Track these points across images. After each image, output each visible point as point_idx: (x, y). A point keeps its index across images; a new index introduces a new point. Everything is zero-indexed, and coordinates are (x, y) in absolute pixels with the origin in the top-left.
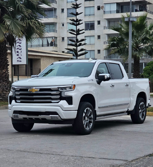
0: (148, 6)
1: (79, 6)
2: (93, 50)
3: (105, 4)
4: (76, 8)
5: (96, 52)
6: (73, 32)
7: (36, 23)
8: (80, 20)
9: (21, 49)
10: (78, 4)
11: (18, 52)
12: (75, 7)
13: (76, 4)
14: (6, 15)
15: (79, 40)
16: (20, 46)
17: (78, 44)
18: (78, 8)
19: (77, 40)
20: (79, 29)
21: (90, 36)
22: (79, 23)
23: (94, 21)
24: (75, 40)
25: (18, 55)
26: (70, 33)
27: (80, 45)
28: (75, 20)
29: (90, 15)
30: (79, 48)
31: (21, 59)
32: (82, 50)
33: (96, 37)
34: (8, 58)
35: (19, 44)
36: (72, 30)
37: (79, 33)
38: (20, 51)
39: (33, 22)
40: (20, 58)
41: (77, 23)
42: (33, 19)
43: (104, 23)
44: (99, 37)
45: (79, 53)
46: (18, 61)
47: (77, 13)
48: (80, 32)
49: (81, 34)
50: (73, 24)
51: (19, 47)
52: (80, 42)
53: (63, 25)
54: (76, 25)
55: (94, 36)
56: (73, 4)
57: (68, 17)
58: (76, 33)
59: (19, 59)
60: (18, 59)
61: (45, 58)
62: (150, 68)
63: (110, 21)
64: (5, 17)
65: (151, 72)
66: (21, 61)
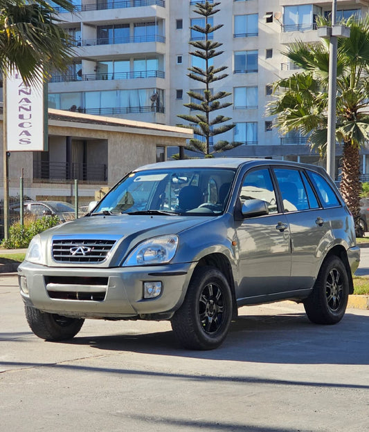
1: (214, 9)
2: (254, 122)
3: (284, 7)
4: (207, 15)
5: (262, 127)
8: (216, 45)
9: (30, 110)
10: (211, 3)
11: (21, 117)
12: (203, 12)
13: (207, 4)
16: (27, 101)
18: (210, 13)
19: (208, 94)
21: (248, 87)
23: (257, 50)
24: (204, 96)
25: (21, 125)
26: (190, 76)
27: (215, 107)
29: (247, 35)
31: (29, 137)
32: (220, 120)
33: (262, 90)
35: (26, 96)
38: (26, 114)
40: (27, 133)
41: (209, 51)
44: (269, 89)
46: (21, 140)
47: (208, 27)
49: (219, 79)
51: (26, 103)
53: (180, 60)
55: (256, 87)
56: (199, 5)
57: (192, 39)
58: (205, 78)
59: (24, 137)
60: (22, 137)
61: (119, 139)
66: (29, 142)
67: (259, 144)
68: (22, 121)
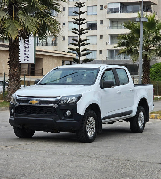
0: (152, 6)
1: (83, 5)
2: (95, 51)
3: (108, 3)
4: (80, 7)
5: (98, 52)
6: (76, 32)
7: (50, 21)
8: (84, 20)
9: (29, 48)
10: (82, 2)
11: (25, 50)
12: (78, 6)
13: (80, 3)
14: (20, 11)
15: (82, 40)
16: (27, 44)
17: (81, 43)
18: (81, 6)
19: (80, 39)
20: (82, 29)
21: (92, 36)
22: (83, 22)
23: (97, 21)
24: (78, 40)
25: (25, 54)
26: (73, 32)
27: (83, 45)
28: (79, 19)
30: (82, 48)
31: (28, 58)
32: (85, 50)
33: (99, 37)
34: (20, 57)
36: (75, 29)
37: (82, 32)
38: (27, 50)
39: (48, 19)
40: (27, 57)
42: (48, 16)
43: (107, 23)
44: (101, 37)
45: (82, 53)
46: (25, 59)
47: (81, 12)
48: (84, 32)
50: (76, 23)
52: (84, 42)
53: (64, 24)
54: (80, 24)
55: (96, 36)
56: (77, 3)
57: (69, 16)
58: (79, 33)
59: (26, 58)
61: (48, 58)
62: (155, 70)
63: (113, 21)
64: (20, 13)
65: (156, 74)
66: (28, 60)
67: (97, 59)
68: (25, 52)
